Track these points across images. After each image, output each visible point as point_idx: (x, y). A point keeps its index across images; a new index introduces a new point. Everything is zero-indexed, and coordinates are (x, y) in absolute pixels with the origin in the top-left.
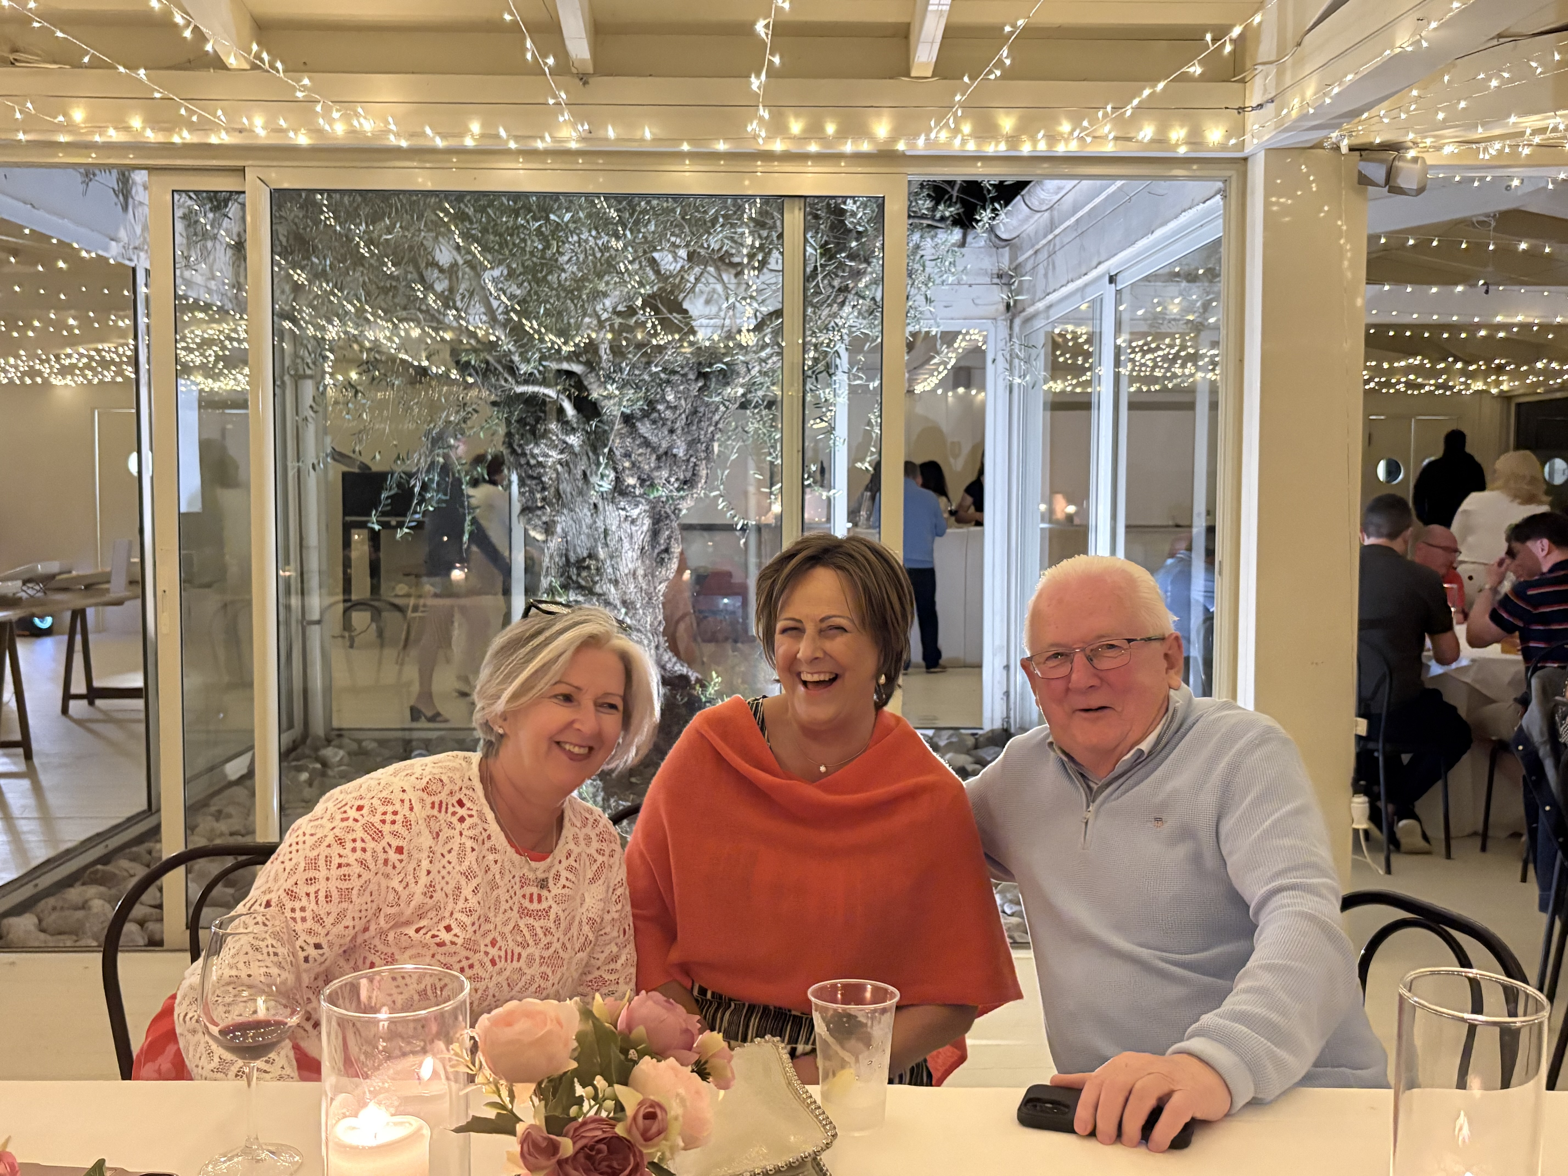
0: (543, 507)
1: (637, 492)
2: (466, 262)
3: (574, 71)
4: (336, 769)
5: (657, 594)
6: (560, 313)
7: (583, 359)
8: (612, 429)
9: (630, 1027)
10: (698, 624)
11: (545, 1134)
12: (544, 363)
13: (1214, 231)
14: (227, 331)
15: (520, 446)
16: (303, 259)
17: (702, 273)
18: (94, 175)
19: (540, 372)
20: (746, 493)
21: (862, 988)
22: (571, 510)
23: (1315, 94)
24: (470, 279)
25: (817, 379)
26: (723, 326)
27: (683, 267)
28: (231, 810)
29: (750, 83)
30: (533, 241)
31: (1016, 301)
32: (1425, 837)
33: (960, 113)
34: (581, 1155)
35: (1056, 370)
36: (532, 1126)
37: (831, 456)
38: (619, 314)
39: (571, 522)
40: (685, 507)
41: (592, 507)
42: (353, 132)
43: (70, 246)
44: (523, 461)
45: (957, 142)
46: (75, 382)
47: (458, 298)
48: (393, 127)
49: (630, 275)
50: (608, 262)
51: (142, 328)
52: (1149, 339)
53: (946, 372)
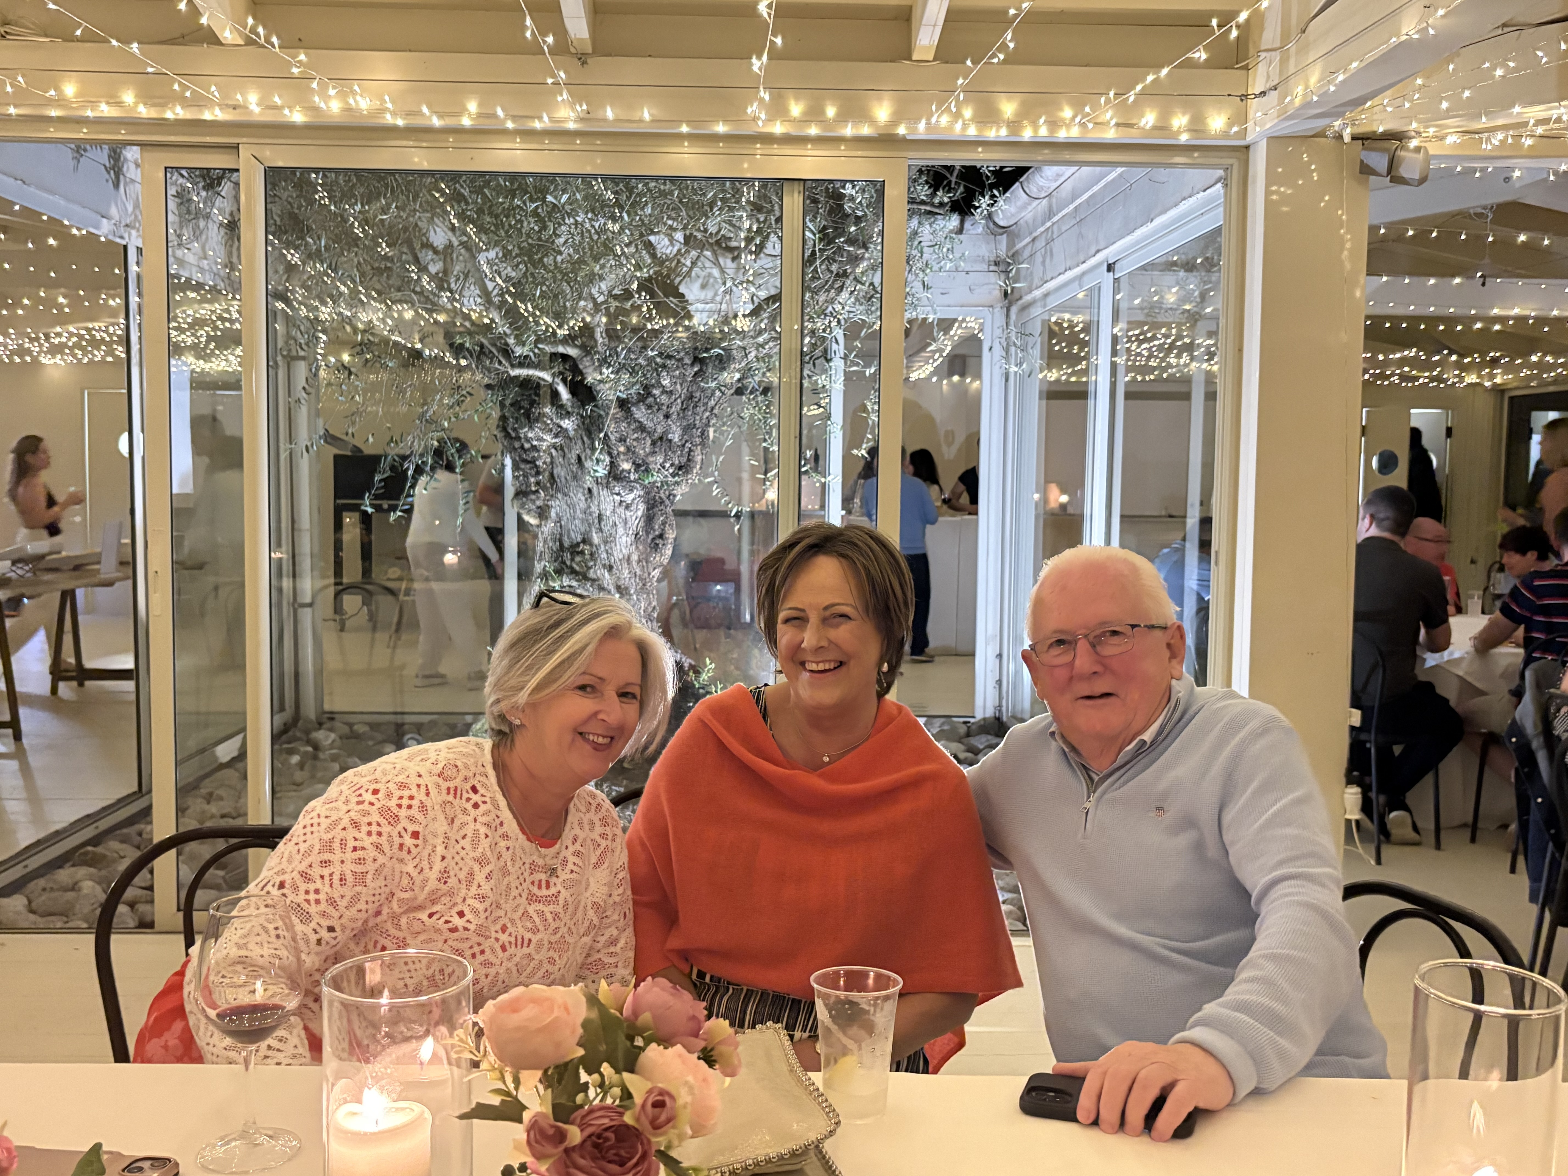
0: (537, 491)
1: (632, 478)
2: (461, 243)
3: (573, 50)
4: (327, 752)
5: (651, 580)
6: (556, 296)
7: (578, 342)
8: (608, 414)
9: (636, 1014)
10: (691, 612)
11: (552, 1122)
12: (540, 346)
13: (1215, 219)
14: (218, 311)
15: (515, 430)
16: (298, 238)
17: (698, 257)
18: (85, 150)
19: (535, 354)
20: (739, 480)
21: (866, 975)
22: (565, 495)
23: (1319, 82)
24: (465, 261)
25: (814, 364)
26: (720, 311)
27: (679, 250)
28: (221, 792)
29: (751, 64)
30: (529, 223)
31: (1013, 289)
32: (1415, 828)
33: (962, 97)
34: (589, 1143)
35: (1052, 359)
36: (538, 1114)
37: (825, 443)
38: (616, 297)
39: (565, 507)
40: (680, 492)
41: (586, 491)
42: (348, 110)
43: (61, 223)
44: (517, 445)
45: (958, 126)
46: (65, 361)
47: (452, 280)
48: (389, 105)
49: (627, 258)
50: (605, 245)
51: (133, 307)
52: (1146, 328)
53: (941, 359)
